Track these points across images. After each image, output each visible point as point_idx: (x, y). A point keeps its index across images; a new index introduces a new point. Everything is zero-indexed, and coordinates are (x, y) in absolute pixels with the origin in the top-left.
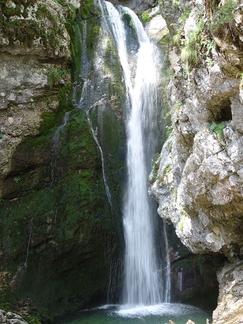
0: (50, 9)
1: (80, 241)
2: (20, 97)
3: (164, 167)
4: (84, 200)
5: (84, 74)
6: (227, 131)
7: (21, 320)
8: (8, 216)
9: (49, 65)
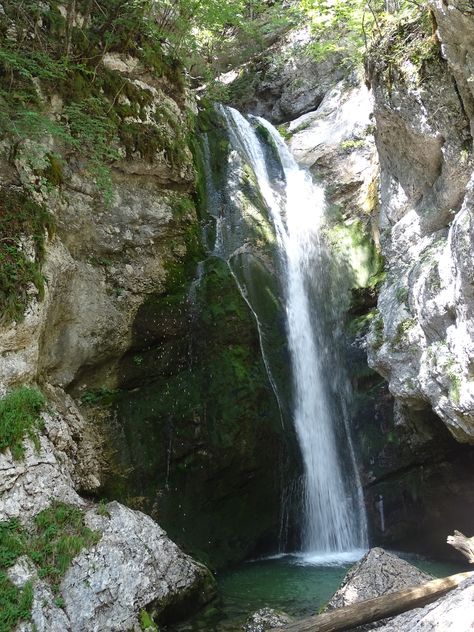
0: (169, 112)
1: (243, 451)
2: (137, 236)
4: (243, 388)
5: (213, 209)
8: (133, 413)
9: (171, 192)
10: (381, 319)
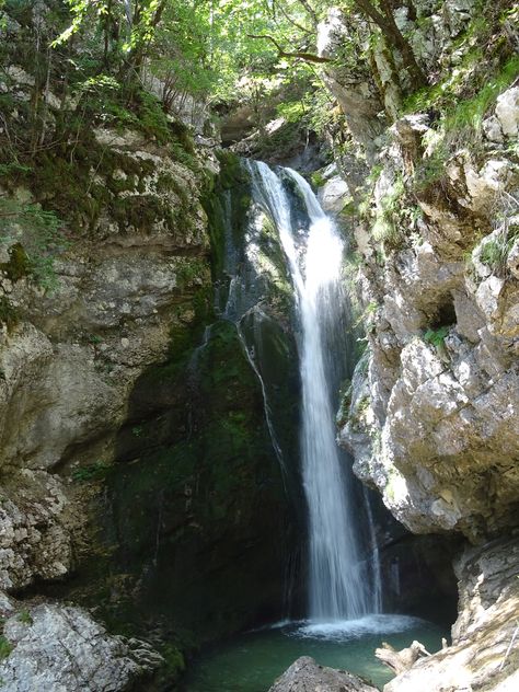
0: (176, 178)
1: (237, 521)
2: (137, 308)
3: (358, 401)
4: (239, 457)
6: (451, 342)
7: (151, 650)
8: (125, 487)
9: (179, 258)
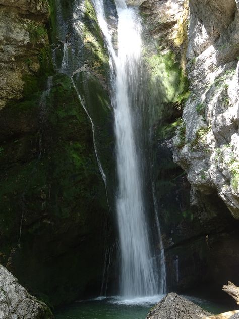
1: (77, 221)
2: (2, 54)
4: (79, 174)
9: (30, 21)
10: (184, 126)
